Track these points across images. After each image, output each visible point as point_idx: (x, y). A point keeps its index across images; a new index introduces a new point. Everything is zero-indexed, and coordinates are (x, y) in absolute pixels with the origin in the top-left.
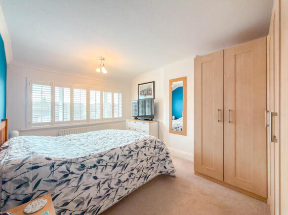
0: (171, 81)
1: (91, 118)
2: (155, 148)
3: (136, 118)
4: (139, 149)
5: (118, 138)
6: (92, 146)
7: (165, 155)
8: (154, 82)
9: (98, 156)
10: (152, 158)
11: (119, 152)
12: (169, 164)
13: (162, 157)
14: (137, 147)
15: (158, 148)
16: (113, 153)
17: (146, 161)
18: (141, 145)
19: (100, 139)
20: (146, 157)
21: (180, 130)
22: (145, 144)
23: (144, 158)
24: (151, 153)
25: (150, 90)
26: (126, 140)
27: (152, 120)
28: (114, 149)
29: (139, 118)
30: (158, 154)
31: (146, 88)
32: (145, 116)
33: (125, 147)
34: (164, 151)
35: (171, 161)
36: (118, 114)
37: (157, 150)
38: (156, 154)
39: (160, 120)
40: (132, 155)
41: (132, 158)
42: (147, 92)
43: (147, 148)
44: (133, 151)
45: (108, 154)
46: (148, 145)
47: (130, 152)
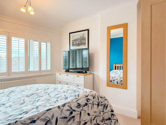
0: (109, 29)
1: (13, 71)
2: (98, 105)
3: (67, 71)
4: (81, 108)
5: (52, 95)
6: (18, 106)
7: (110, 113)
8: (88, 30)
9: (30, 121)
10: (96, 118)
11: (58, 114)
12: (115, 123)
13: (107, 116)
14: (79, 105)
15: (102, 105)
16: (49, 115)
17: (89, 122)
18: (83, 102)
19: (27, 96)
20: (89, 118)
21: (116, 83)
22: (88, 100)
23: (88, 118)
24: (95, 112)
25: (84, 39)
26: (63, 96)
27: (86, 72)
28: (50, 109)
29: (71, 71)
30: (102, 113)
31: (79, 37)
32: (76, 69)
33: (64, 105)
34: (108, 108)
35: (117, 120)
36: (46, 66)
37: (101, 108)
38: (100, 113)
39: (95, 73)
40: (74, 117)
41: (74, 120)
42: (80, 42)
43: (90, 105)
44: (74, 110)
45: (42, 117)
46: (91, 102)
47: (71, 113)
